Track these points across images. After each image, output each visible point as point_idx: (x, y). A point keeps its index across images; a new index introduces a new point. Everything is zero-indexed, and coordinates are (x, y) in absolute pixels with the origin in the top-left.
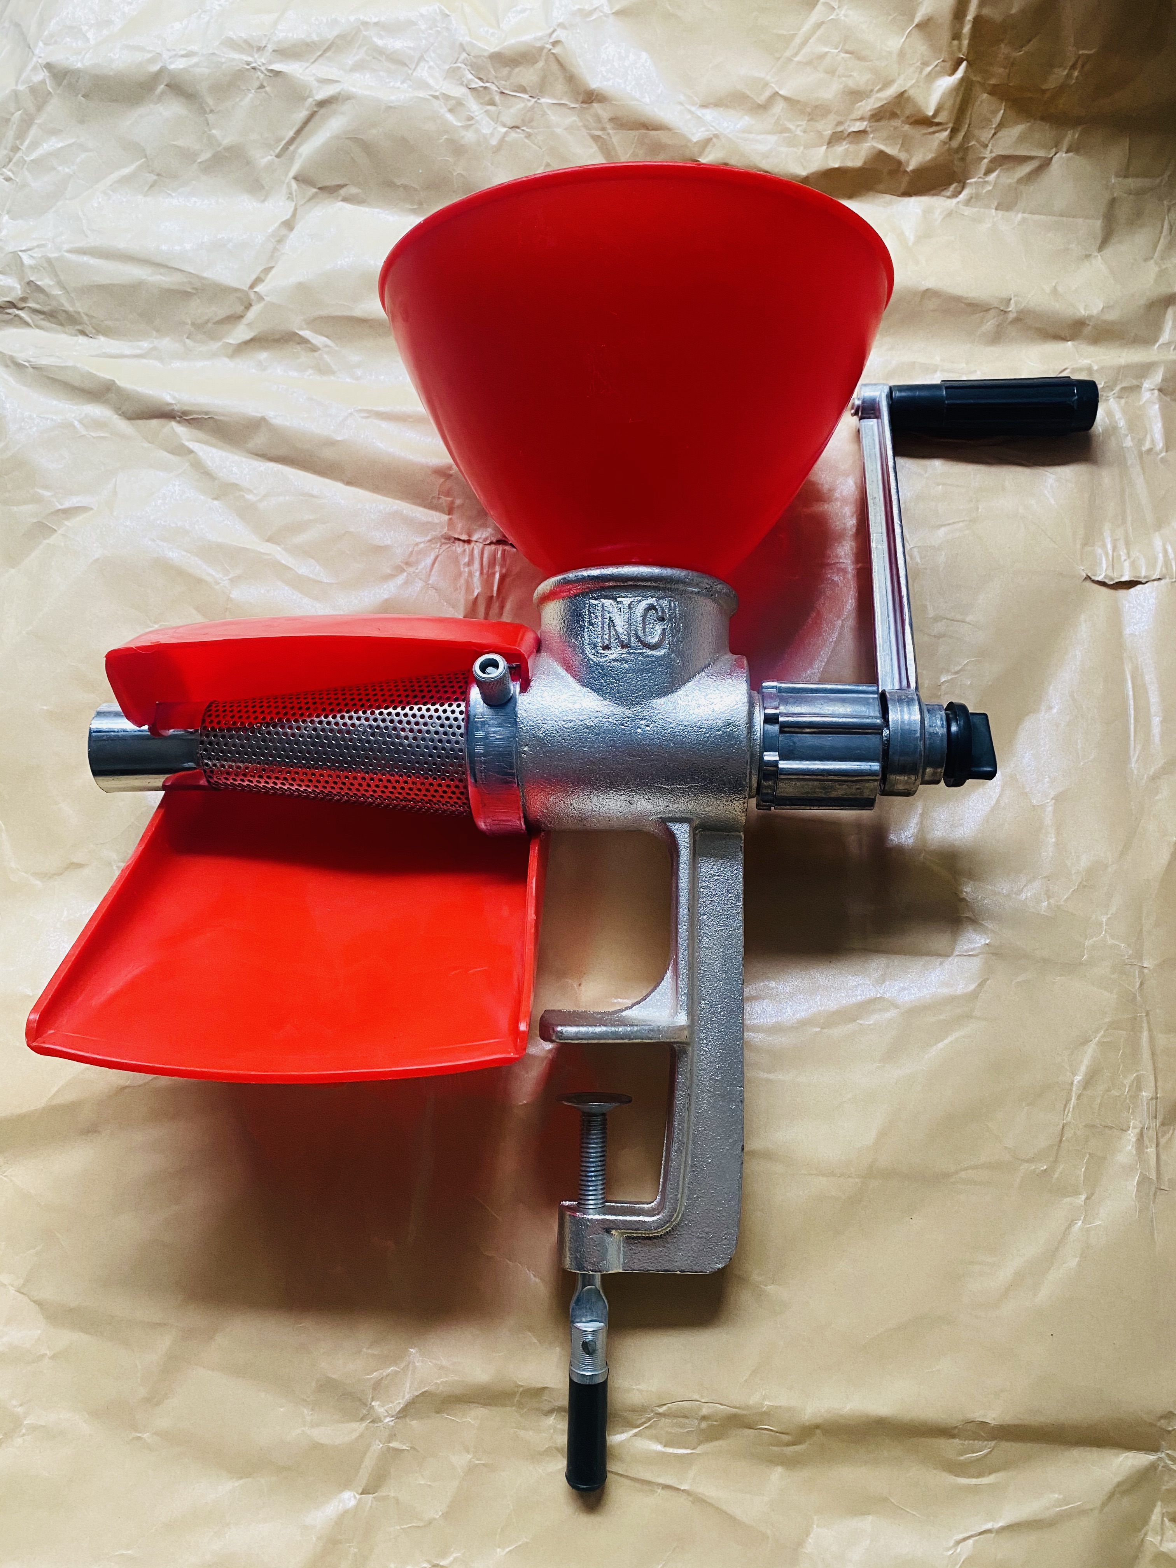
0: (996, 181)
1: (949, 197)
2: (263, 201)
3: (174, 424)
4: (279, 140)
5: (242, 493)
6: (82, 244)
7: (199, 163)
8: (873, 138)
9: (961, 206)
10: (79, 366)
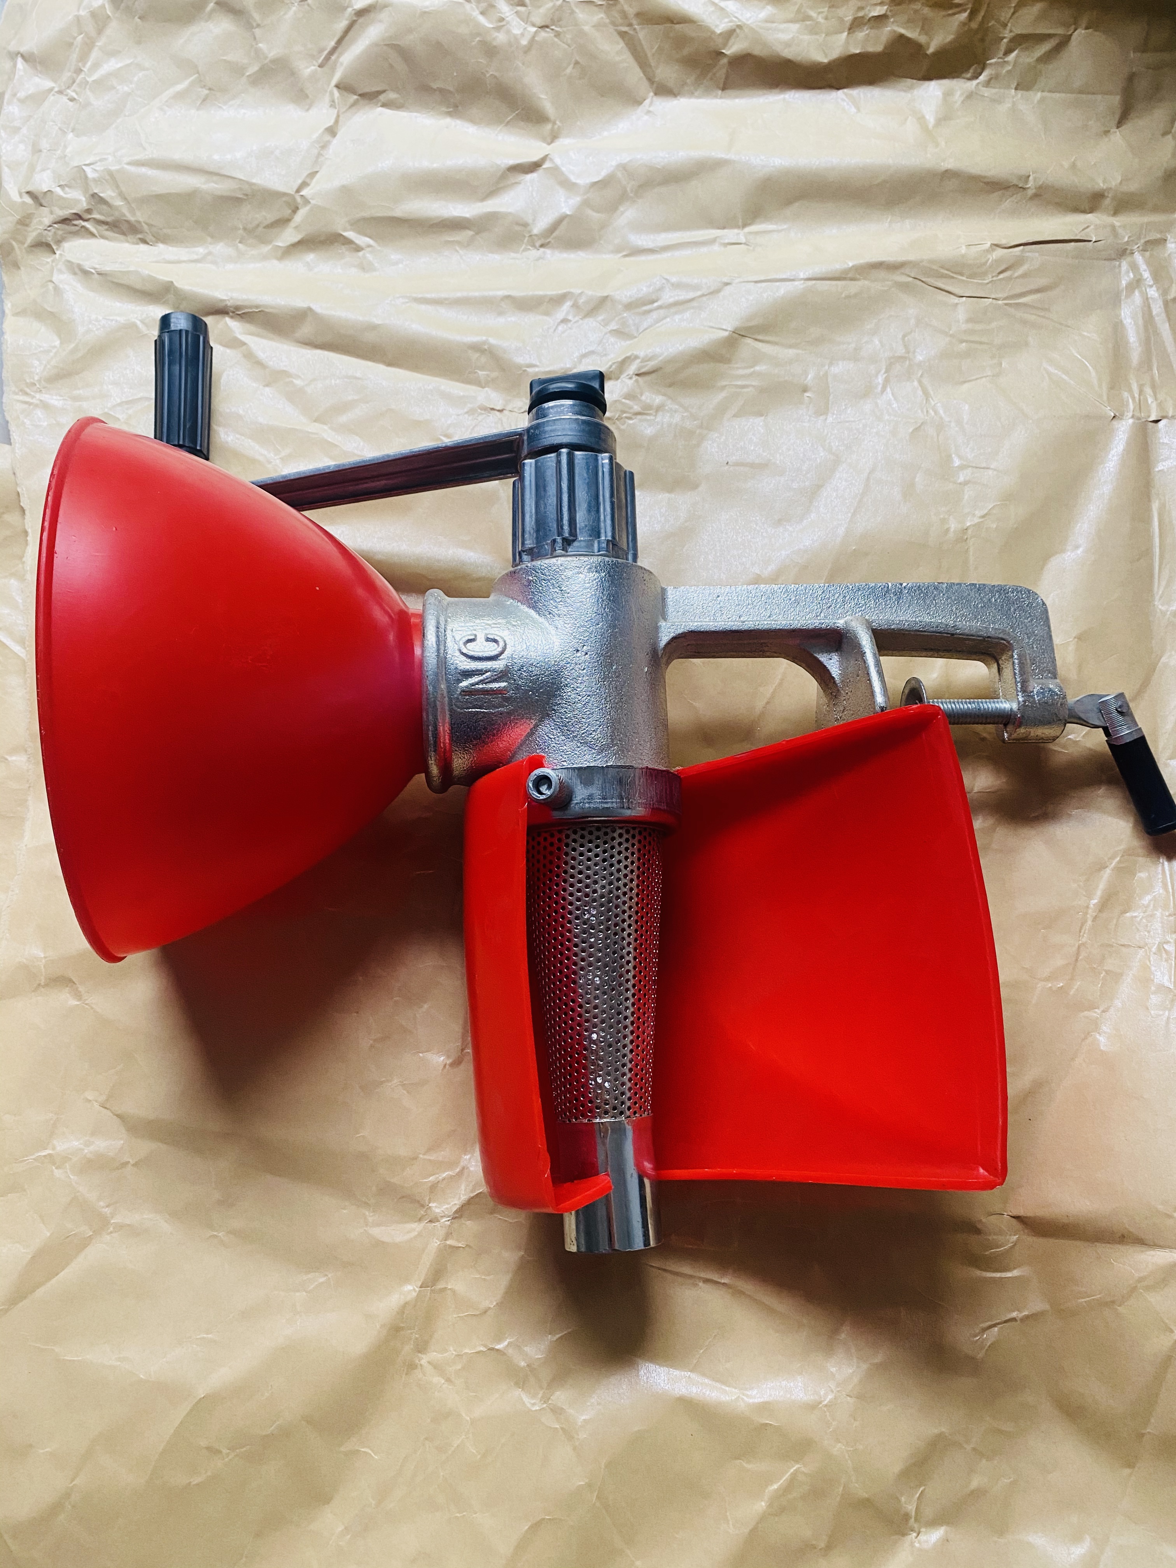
0: (1015, 60)
1: (969, 79)
2: (308, 110)
3: (227, 320)
4: (321, 51)
5: (291, 379)
6: (141, 156)
7: (248, 76)
8: (893, 22)
9: (980, 87)
10: (140, 270)
